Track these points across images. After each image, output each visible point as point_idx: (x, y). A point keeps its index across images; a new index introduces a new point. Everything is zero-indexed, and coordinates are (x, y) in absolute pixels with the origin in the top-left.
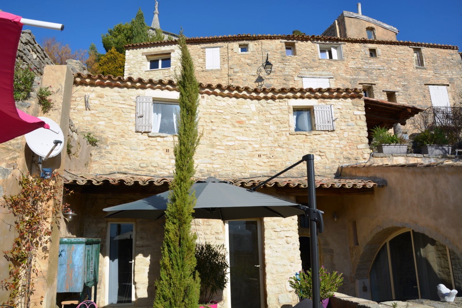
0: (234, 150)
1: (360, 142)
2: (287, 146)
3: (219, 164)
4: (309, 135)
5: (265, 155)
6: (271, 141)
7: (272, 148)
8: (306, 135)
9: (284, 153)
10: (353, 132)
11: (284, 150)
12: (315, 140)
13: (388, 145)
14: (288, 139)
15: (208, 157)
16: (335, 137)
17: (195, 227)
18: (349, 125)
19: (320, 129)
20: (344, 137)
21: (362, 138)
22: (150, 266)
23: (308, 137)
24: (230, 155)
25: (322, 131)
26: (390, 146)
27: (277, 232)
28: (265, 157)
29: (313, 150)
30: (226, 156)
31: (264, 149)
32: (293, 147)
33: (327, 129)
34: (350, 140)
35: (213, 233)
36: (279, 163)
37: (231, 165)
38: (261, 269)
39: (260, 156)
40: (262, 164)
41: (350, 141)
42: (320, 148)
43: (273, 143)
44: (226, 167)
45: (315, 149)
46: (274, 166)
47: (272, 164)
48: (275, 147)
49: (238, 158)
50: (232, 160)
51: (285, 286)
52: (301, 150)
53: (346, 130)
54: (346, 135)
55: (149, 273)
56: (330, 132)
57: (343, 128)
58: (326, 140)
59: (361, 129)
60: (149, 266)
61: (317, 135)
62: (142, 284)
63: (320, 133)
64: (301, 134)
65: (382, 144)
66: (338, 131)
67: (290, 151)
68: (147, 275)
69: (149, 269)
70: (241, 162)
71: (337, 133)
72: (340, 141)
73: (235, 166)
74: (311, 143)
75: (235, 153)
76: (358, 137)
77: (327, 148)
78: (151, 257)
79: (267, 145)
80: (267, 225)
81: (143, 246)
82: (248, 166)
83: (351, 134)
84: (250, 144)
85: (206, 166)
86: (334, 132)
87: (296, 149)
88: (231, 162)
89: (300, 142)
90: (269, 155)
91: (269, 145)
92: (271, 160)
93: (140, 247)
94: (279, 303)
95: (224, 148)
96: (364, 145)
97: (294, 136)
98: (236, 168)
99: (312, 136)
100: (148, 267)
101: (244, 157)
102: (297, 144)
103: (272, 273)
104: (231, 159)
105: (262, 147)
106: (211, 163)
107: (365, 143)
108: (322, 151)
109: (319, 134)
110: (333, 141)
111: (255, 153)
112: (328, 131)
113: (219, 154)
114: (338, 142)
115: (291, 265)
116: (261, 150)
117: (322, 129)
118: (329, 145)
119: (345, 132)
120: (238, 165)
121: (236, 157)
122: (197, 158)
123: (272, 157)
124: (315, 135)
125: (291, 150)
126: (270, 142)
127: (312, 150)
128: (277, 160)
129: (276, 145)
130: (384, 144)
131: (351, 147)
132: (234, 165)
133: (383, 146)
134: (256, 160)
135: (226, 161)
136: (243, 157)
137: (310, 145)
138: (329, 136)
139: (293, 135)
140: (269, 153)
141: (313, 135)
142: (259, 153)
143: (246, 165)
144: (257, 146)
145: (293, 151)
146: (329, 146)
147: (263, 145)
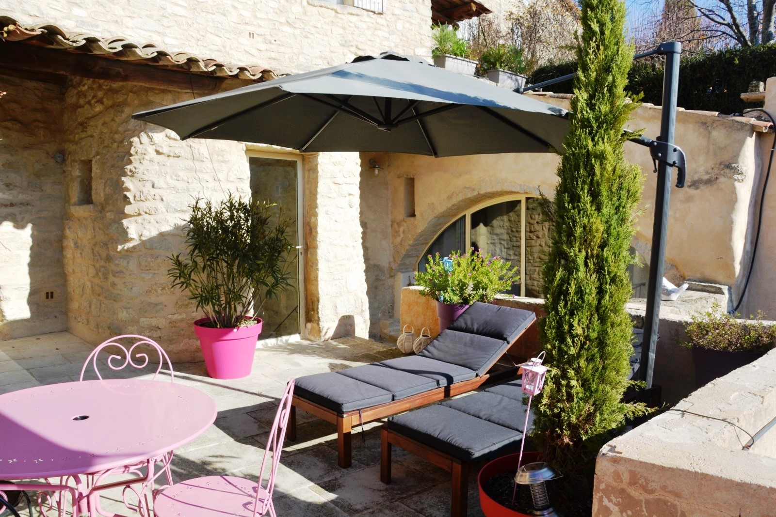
0: (204, 13)
1: (419, 43)
2: (303, 26)
3: (177, 39)
4: (341, 12)
5: (261, 35)
6: (273, 8)
7: (275, 24)
8: (336, 12)
9: (296, 39)
10: (411, 24)
11: (297, 32)
12: (350, 24)
13: (453, 58)
14: (305, 13)
15: (155, 18)
16: (382, 25)
17: (192, 165)
18: (406, 8)
19: (360, 6)
20: (396, 29)
21: (423, 37)
22: (31, 249)
23: (339, 16)
24: (197, 22)
25: (363, 9)
26: (456, 60)
27: (338, 185)
28: (260, 39)
29: (346, 41)
30: (190, 22)
31: (261, 23)
32: (313, 30)
33: (372, 9)
34: (406, 37)
35: (231, 179)
36: (286, 56)
37: (199, 43)
38: (301, 253)
39: (251, 35)
40: (254, 52)
41: (405, 39)
42: (357, 41)
43: (277, 13)
44: (190, 46)
45: (350, 41)
46: (277, 60)
47: (273, 55)
48: (281, 23)
49: (213, 31)
50: (201, 33)
51: (346, 283)
52: (325, 38)
53: (401, 18)
54: (399, 26)
55: (31, 265)
56: (375, 15)
57: (397, 12)
58: (368, 28)
59: (423, 20)
60: (29, 249)
61: (354, 15)
62: (16, 289)
63: (359, 13)
64: (328, 8)
65: (447, 55)
66: (388, 15)
67: (306, 37)
68: (26, 269)
69: (31, 256)
70: (218, 41)
71: (386, 20)
72: (390, 35)
73: (206, 47)
74: (344, 29)
75: (207, 20)
76: (417, 34)
77: (369, 43)
78: (33, 229)
79: (266, 17)
80: (322, 170)
81: (12, 205)
82: (230, 52)
83: (407, 25)
84: (235, 8)
85: (150, 36)
86: (382, 16)
87: (316, 35)
88: (199, 37)
89: (325, 23)
90: (268, 37)
91: (270, 17)
92: (273, 47)
93: (6, 206)
94: (337, 313)
95: (186, 5)
96: (424, 49)
97: (315, 10)
98: (208, 53)
99: (346, 15)
100: (28, 252)
101: (223, 31)
102: (319, 25)
103: (328, 261)
104: (199, 31)
105: (256, 17)
106: (159, 33)
107: (427, 47)
108: (360, 48)
109: (358, 15)
110: (379, 33)
111: (242, 27)
112: (374, 12)
113: (176, 15)
114: (387, 35)
115: (354, 247)
116: (255, 23)
117: (364, 7)
118: (373, 39)
119: (400, 21)
120: (212, 47)
121: (208, 29)
122: (131, 15)
123: (273, 42)
124: (352, 14)
125: (309, 35)
126: (272, 11)
127: (344, 42)
128: (282, 49)
129: (283, 20)
130: (449, 55)
131: (405, 48)
132: (205, 45)
133: (447, 58)
134: (245, 41)
135: (191, 33)
136: (221, 32)
137: (342, 31)
138: (373, 21)
139: (314, 6)
140: (269, 33)
141: (348, 13)
142: (251, 29)
143: (227, 49)
144: (248, 14)
145: (312, 37)
146: (373, 41)
147: (259, 15)
